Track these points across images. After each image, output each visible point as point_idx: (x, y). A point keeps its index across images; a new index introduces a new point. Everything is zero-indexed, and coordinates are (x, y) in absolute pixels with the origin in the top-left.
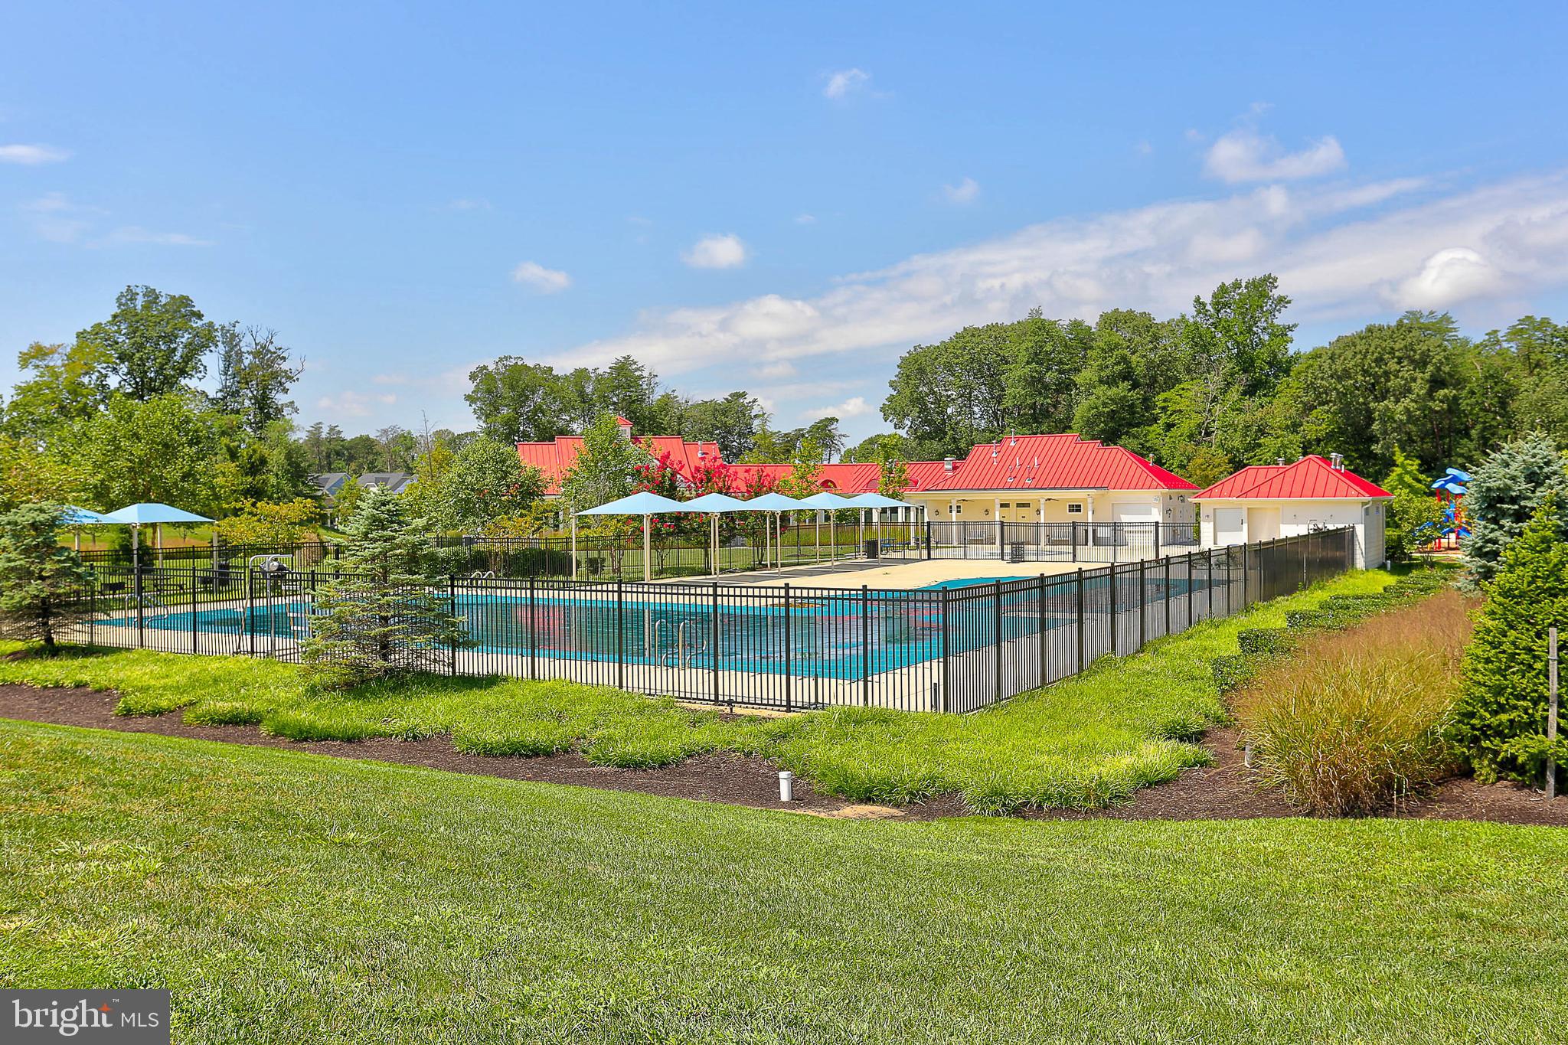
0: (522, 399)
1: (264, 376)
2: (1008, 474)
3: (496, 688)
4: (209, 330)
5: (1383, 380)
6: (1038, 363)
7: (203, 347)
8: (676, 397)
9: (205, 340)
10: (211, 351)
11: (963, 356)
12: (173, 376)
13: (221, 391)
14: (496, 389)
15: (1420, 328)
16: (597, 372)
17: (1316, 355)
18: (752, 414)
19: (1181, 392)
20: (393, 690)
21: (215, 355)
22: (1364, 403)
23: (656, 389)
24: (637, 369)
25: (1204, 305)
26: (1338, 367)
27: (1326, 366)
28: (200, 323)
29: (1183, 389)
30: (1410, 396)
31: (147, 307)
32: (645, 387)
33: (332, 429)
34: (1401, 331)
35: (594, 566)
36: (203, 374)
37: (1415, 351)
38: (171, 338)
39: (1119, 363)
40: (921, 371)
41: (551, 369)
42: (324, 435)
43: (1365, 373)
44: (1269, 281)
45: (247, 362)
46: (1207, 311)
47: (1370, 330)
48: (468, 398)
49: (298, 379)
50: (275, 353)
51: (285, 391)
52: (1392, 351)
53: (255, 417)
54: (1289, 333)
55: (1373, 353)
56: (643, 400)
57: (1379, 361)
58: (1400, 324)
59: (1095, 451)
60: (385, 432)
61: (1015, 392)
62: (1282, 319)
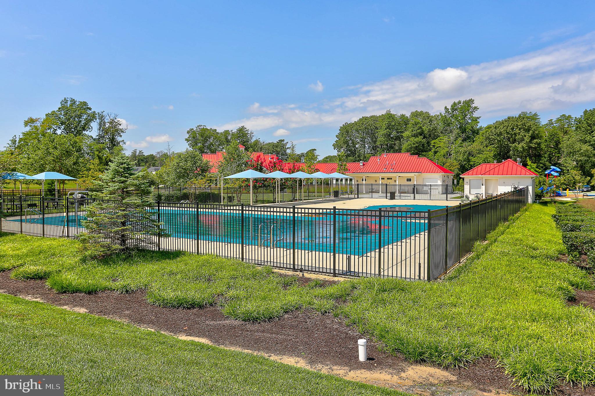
0: (205, 140)
1: (113, 131)
2: (384, 167)
3: (178, 259)
4: (93, 114)
5: (514, 136)
6: (390, 129)
7: (91, 120)
8: (260, 141)
9: (92, 117)
10: (94, 122)
11: (362, 127)
12: (80, 130)
13: (97, 136)
14: (196, 137)
15: (527, 118)
16: (233, 131)
17: (489, 127)
18: (286, 147)
19: (440, 140)
20: (124, 260)
21: (96, 123)
22: (507, 144)
23: (253, 138)
24: (246, 131)
25: (448, 109)
26: (498, 131)
27: (494, 130)
28: (90, 111)
29: (440, 139)
30: (524, 142)
31: (71, 105)
32: (249, 137)
33: (140, 152)
34: (520, 119)
35: (230, 199)
36: (91, 130)
37: (526, 126)
38: (80, 117)
39: (419, 129)
40: (347, 132)
41: (216, 130)
42: (137, 154)
43: (508, 133)
44: (472, 101)
45: (107, 126)
46: (449, 111)
47: (509, 118)
48: (186, 140)
49: (125, 132)
50: (117, 122)
51: (121, 136)
52: (517, 126)
53: (110, 145)
54: (478, 120)
55: (510, 126)
56: (248, 142)
57: (513, 129)
58: (520, 116)
59: (416, 159)
60: (159, 153)
61: (381, 139)
62: (475, 115)
